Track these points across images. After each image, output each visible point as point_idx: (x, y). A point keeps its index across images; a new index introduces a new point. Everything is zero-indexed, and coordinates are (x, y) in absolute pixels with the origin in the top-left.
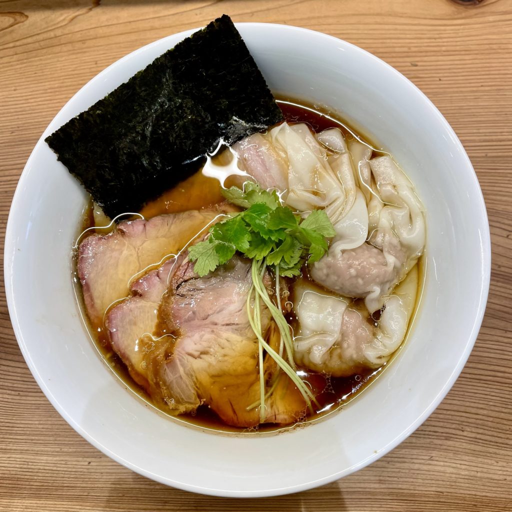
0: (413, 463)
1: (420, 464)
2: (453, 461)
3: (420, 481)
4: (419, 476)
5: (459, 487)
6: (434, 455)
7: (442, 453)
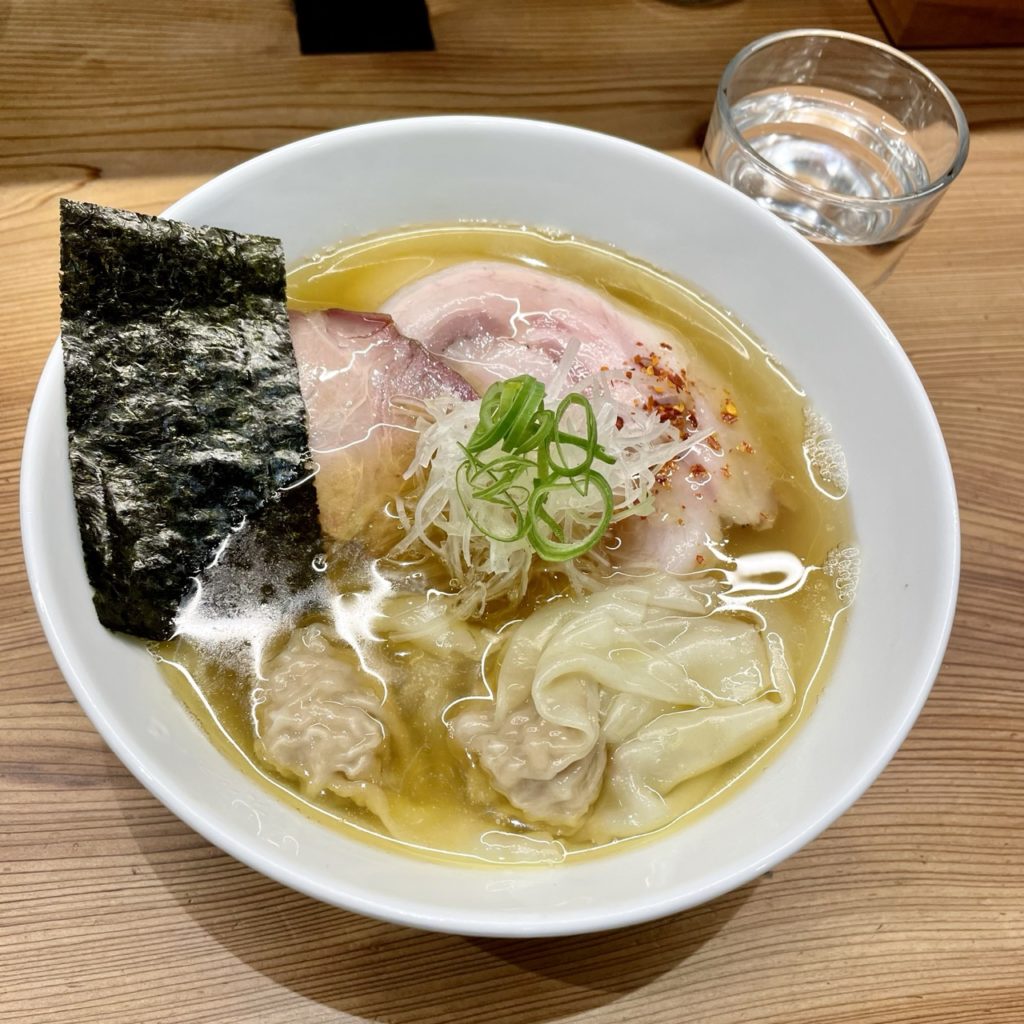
0: (849, 944)
1: (862, 943)
2: (922, 927)
3: (872, 980)
4: (868, 971)
5: (948, 979)
6: (883, 921)
7: (898, 914)
